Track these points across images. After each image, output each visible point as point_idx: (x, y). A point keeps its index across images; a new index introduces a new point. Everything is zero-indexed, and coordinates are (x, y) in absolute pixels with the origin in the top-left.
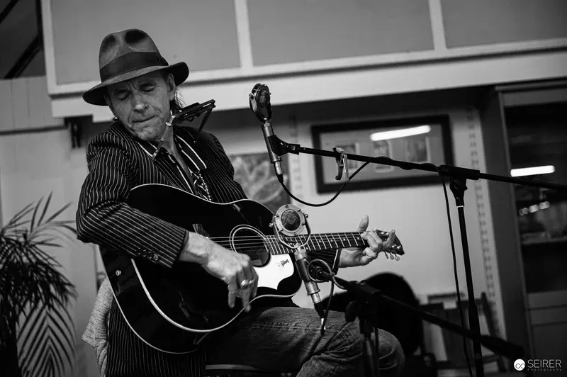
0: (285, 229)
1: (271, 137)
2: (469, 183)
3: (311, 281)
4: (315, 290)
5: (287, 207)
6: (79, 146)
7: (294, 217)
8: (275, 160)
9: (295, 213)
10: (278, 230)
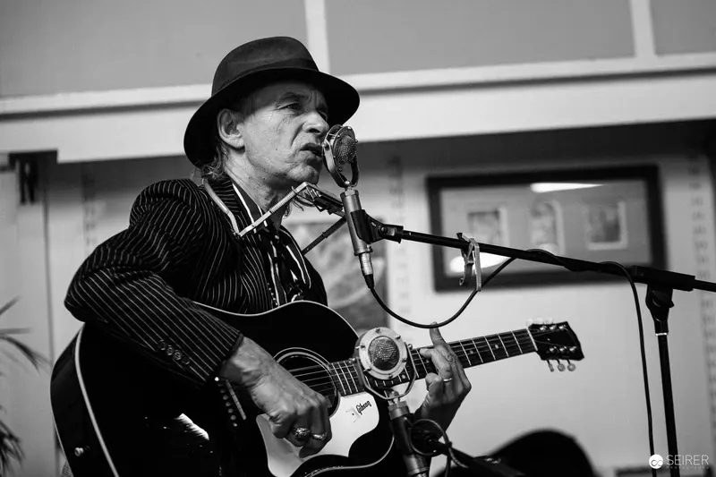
0: (374, 368)
1: (356, 212)
2: (677, 295)
3: (415, 453)
4: (420, 468)
5: (378, 331)
6: (33, 199)
7: (391, 349)
8: (362, 250)
9: (391, 342)
10: (363, 368)
